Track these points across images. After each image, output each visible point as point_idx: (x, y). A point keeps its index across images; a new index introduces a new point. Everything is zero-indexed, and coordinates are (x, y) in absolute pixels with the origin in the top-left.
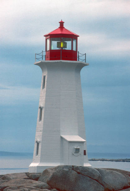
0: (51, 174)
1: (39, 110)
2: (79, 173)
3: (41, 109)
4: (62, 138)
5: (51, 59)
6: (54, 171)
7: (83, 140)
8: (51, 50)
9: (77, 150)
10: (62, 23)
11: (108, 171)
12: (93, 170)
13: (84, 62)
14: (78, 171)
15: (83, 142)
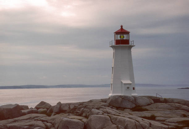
0: (111, 99)
1: (112, 69)
2: (123, 99)
3: (113, 68)
4: (122, 82)
5: (116, 44)
6: (112, 98)
7: (131, 83)
8: (118, 40)
9: (128, 88)
10: (122, 26)
11: (140, 97)
12: (130, 97)
13: (132, 45)
14: (123, 98)
15: (131, 84)
